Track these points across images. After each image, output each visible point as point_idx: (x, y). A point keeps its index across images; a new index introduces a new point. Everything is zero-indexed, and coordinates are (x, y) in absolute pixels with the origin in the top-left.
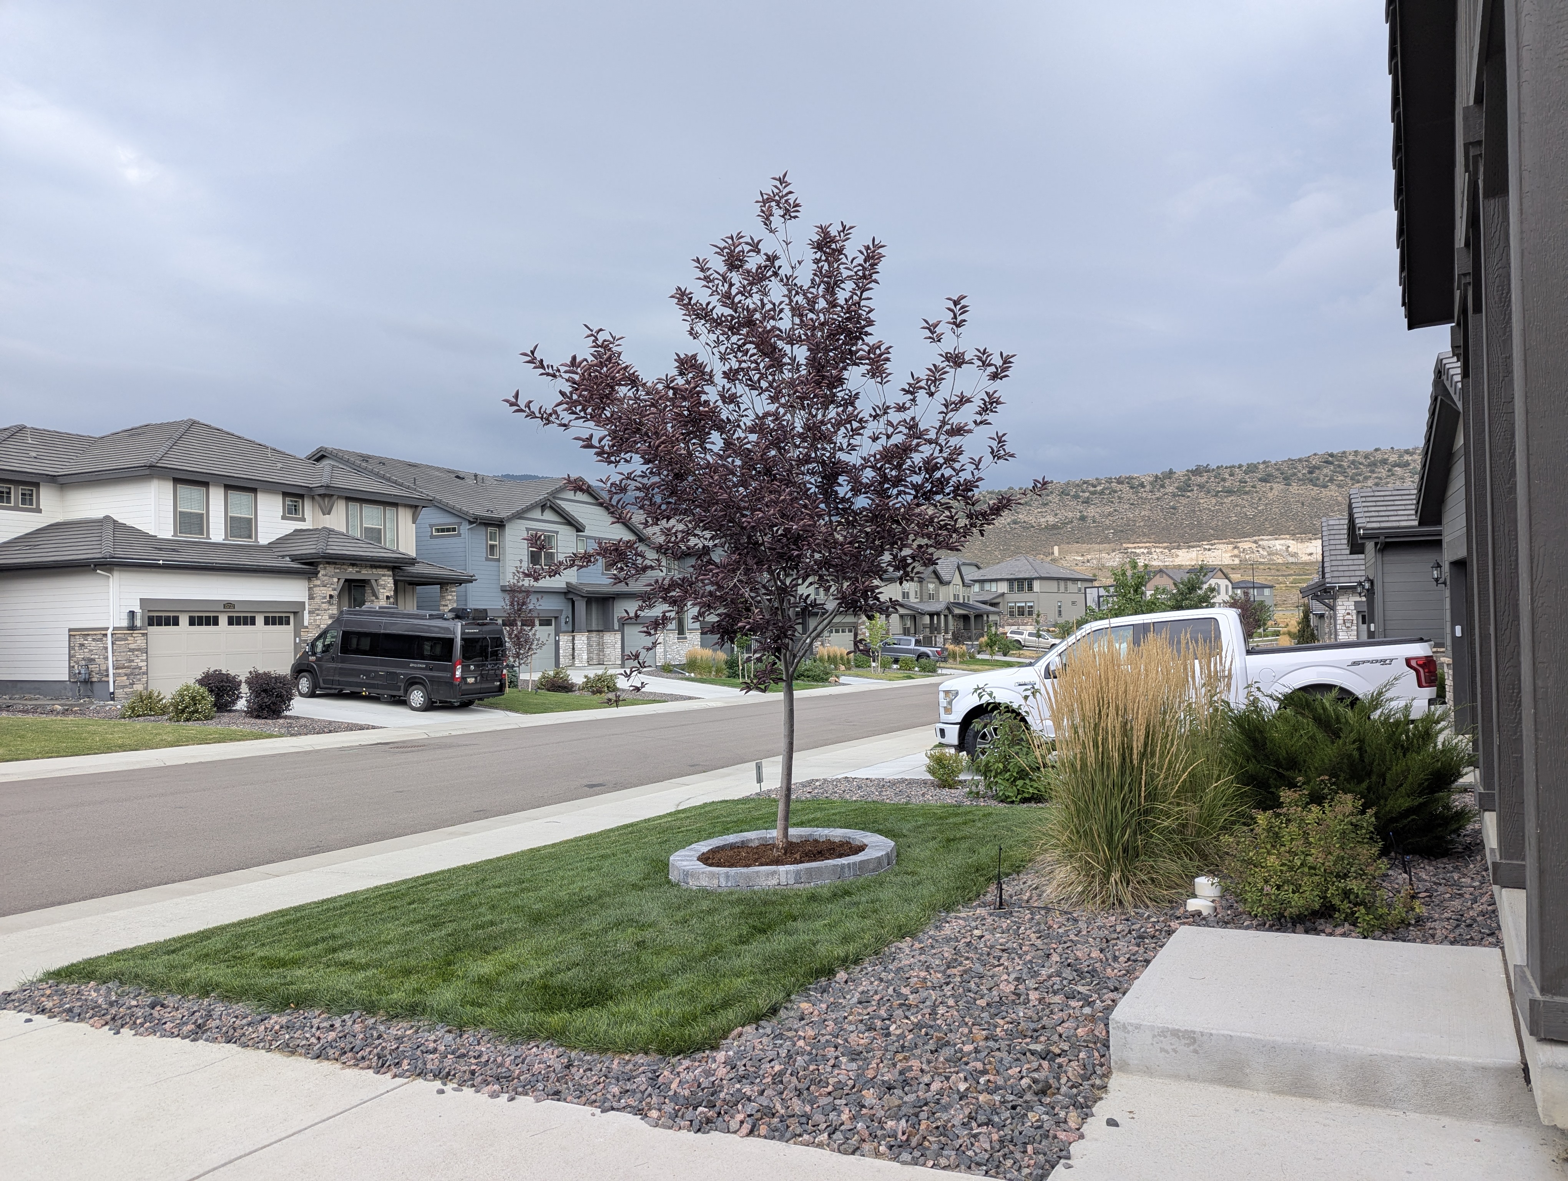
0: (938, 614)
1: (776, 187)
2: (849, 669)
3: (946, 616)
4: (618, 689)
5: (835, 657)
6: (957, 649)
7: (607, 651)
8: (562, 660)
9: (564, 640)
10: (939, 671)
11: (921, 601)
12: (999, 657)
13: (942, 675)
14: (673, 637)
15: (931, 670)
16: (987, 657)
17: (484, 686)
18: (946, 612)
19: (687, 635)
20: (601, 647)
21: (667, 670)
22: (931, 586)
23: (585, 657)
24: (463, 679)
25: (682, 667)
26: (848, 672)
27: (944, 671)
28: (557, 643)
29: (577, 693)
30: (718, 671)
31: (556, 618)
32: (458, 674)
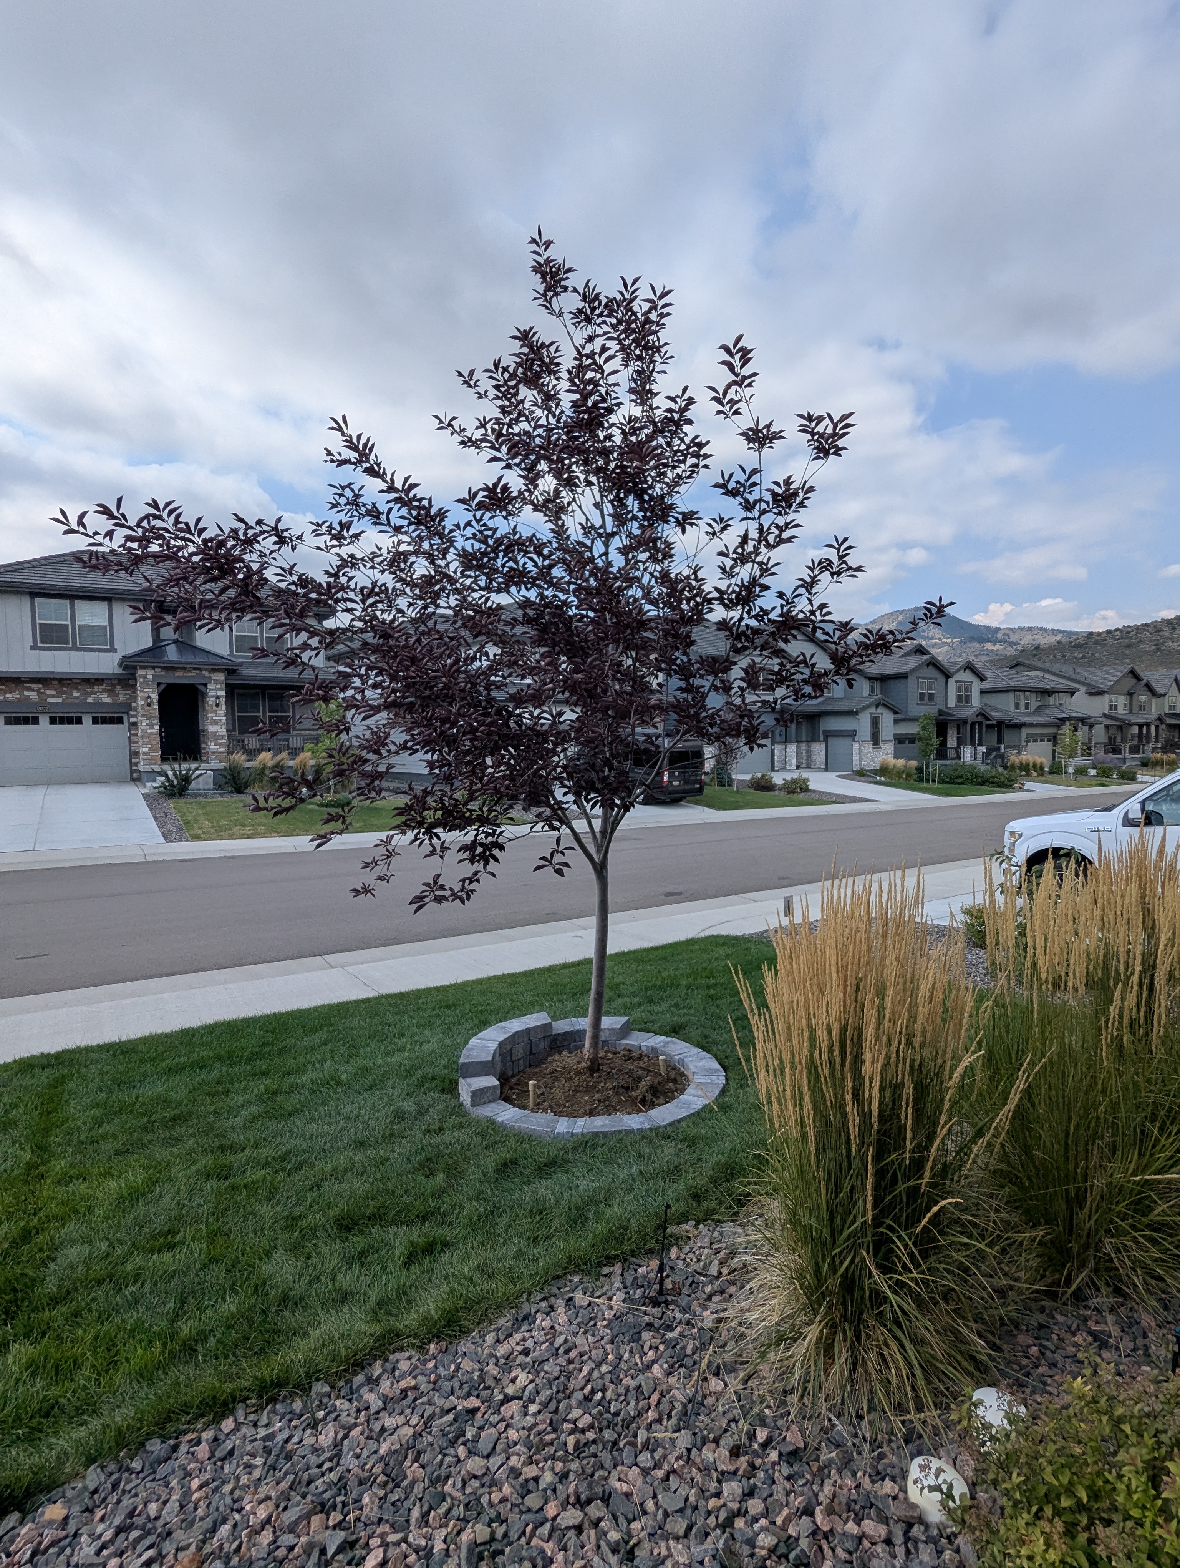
0: (1148, 725)
2: (1042, 775)
3: (1157, 727)
4: (810, 791)
5: (1028, 765)
6: (1165, 757)
7: (814, 758)
8: (776, 764)
9: (778, 749)
10: (1138, 778)
11: (1131, 712)
13: (1142, 782)
14: (869, 747)
15: (1130, 778)
17: (688, 787)
18: (1158, 723)
19: (882, 745)
20: (809, 753)
21: (861, 774)
22: (1143, 698)
23: (794, 762)
24: (670, 782)
25: (876, 772)
26: (1040, 778)
28: (773, 751)
29: (776, 793)
30: (908, 776)
31: (773, 732)
32: (666, 778)
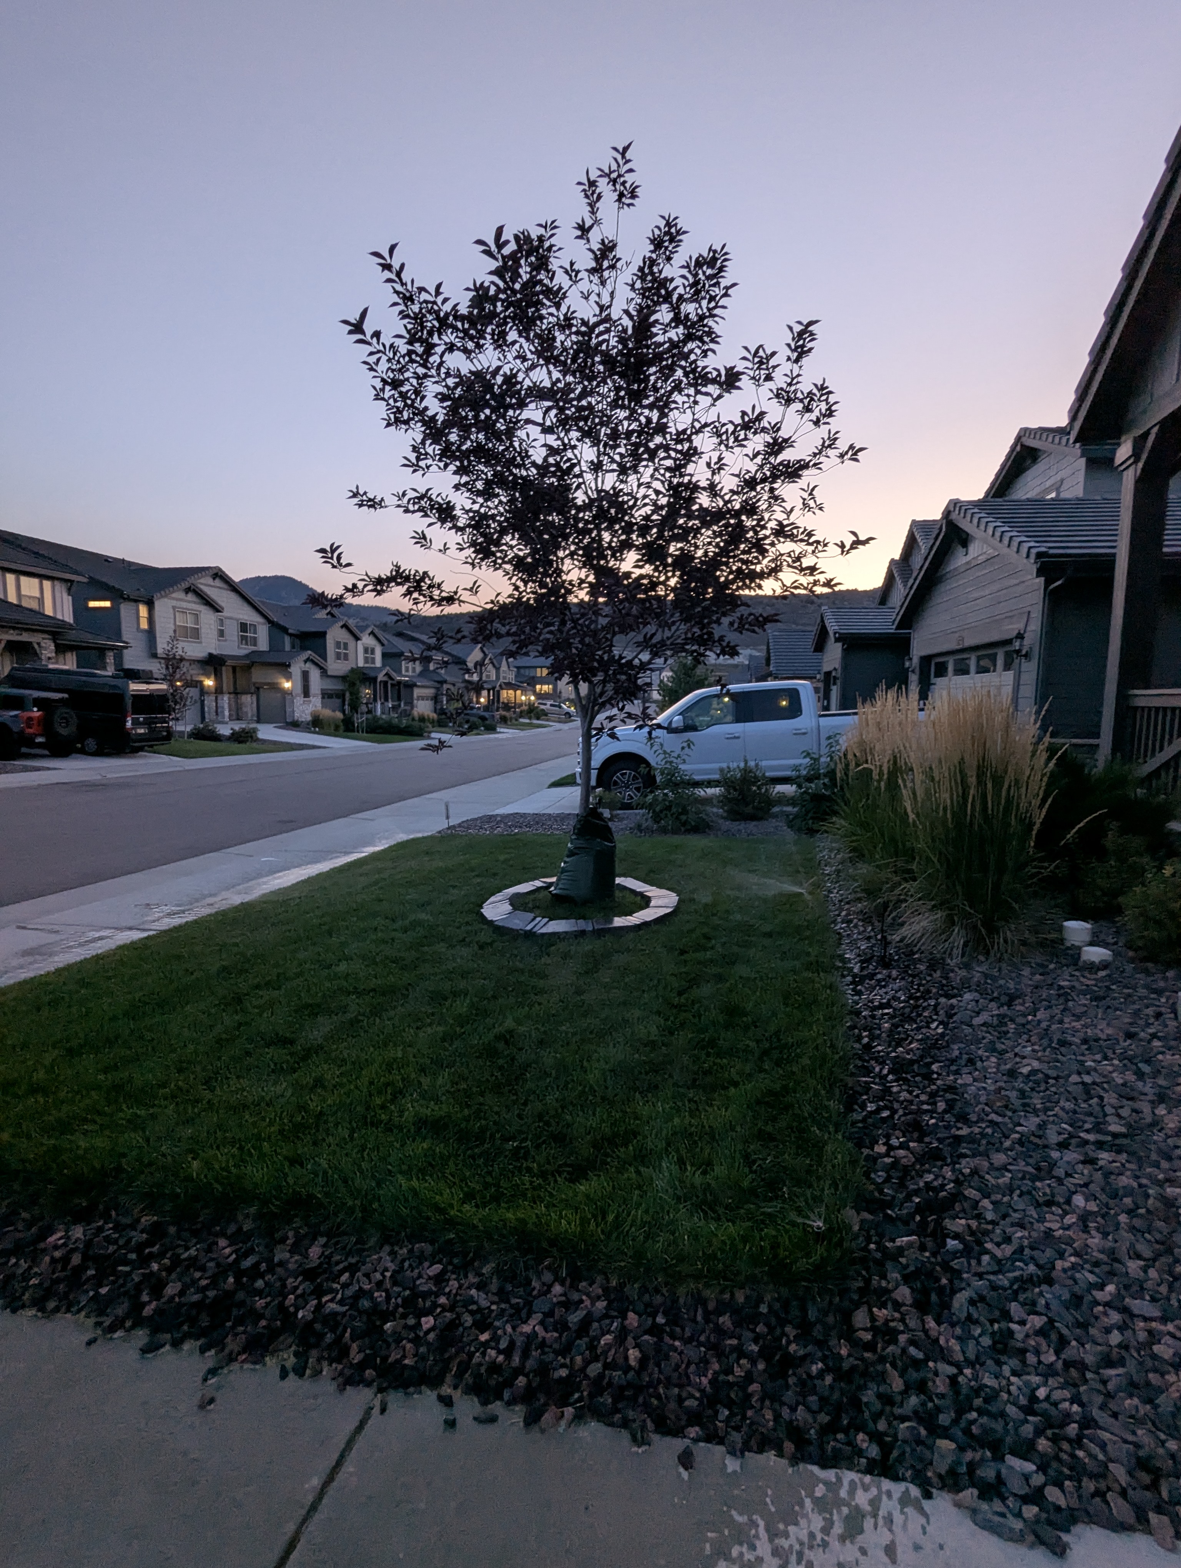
1: (616, 159)
4: (260, 740)
7: (244, 709)
8: (208, 717)
9: (209, 700)
10: (498, 730)
12: (535, 722)
14: (300, 699)
15: (491, 729)
16: (527, 721)
17: (154, 735)
19: (311, 699)
20: (240, 706)
21: (296, 725)
23: (227, 713)
24: (133, 729)
25: (309, 723)
27: (502, 730)
28: (202, 702)
29: (223, 742)
30: (337, 728)
32: (129, 725)
